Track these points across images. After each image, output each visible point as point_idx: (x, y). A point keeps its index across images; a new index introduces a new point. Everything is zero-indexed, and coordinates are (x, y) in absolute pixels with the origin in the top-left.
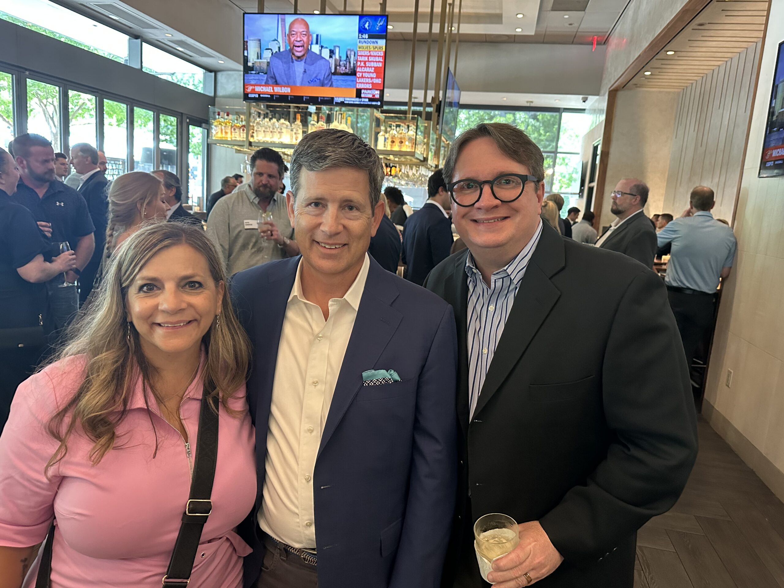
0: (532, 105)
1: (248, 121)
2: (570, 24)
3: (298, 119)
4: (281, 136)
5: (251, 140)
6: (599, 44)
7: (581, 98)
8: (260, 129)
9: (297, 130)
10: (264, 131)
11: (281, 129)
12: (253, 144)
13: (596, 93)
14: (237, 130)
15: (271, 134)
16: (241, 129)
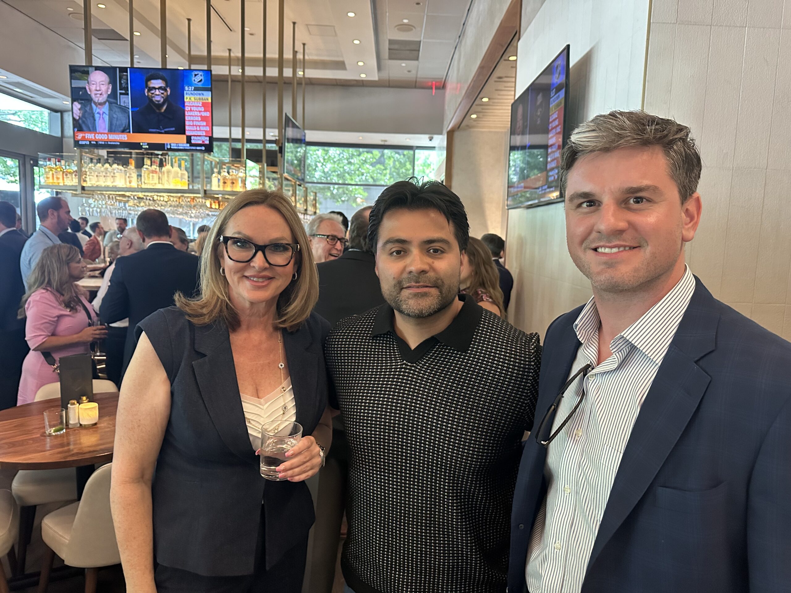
0: (386, 143)
1: (80, 166)
2: (409, 71)
3: (131, 164)
4: (114, 180)
5: (84, 184)
6: (437, 88)
7: (427, 137)
8: (92, 174)
9: (130, 174)
10: (97, 176)
11: (114, 173)
12: (86, 189)
13: (439, 133)
14: (69, 175)
15: (104, 179)
16: (73, 175)
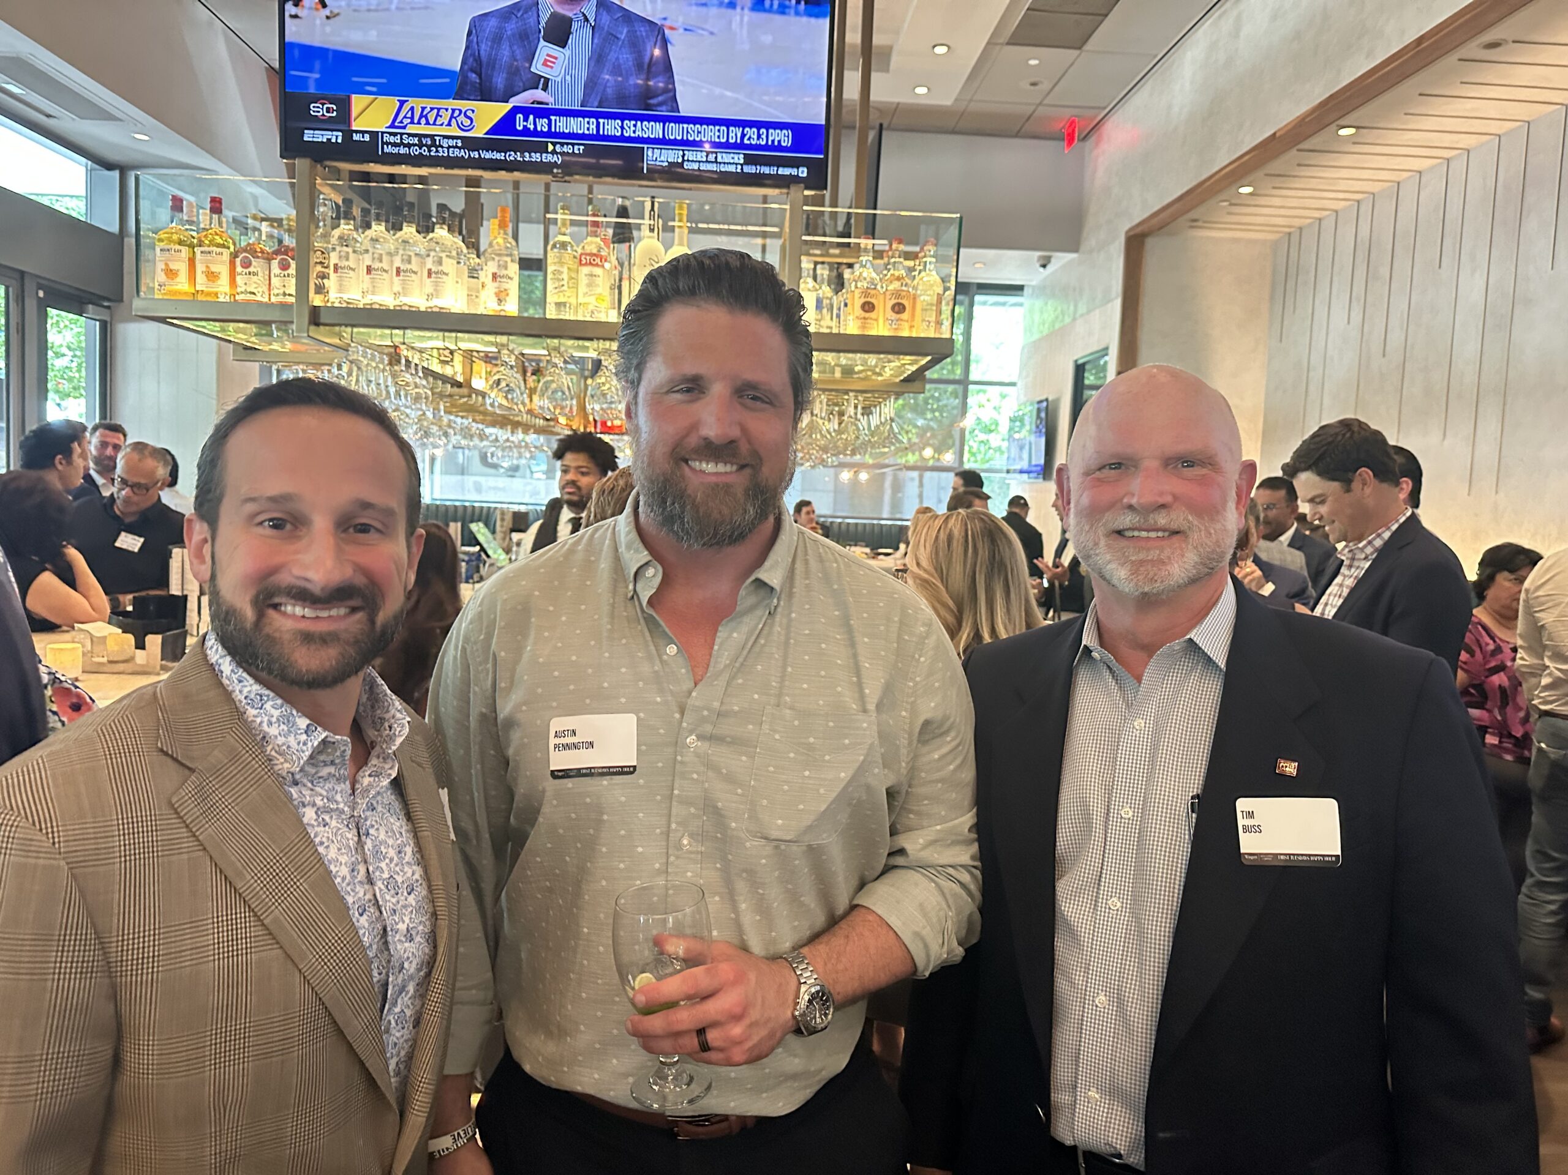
2: (1034, 84)
5: (317, 301)
7: (1036, 259)
8: (351, 263)
10: (369, 270)
11: (439, 261)
12: (323, 315)
13: (1073, 245)
15: (398, 280)
